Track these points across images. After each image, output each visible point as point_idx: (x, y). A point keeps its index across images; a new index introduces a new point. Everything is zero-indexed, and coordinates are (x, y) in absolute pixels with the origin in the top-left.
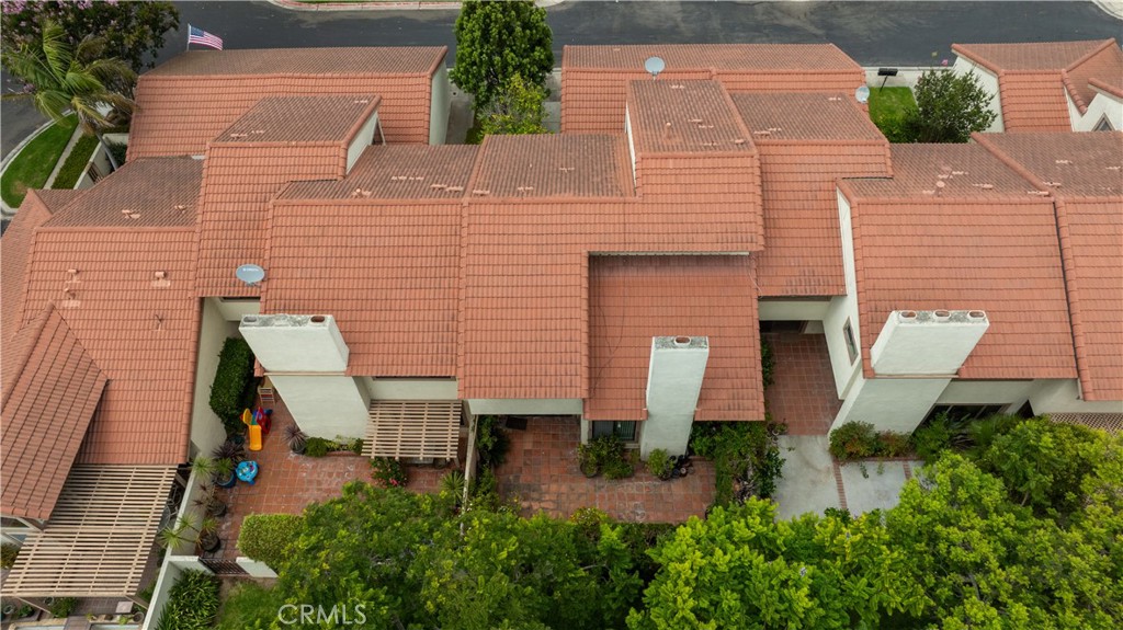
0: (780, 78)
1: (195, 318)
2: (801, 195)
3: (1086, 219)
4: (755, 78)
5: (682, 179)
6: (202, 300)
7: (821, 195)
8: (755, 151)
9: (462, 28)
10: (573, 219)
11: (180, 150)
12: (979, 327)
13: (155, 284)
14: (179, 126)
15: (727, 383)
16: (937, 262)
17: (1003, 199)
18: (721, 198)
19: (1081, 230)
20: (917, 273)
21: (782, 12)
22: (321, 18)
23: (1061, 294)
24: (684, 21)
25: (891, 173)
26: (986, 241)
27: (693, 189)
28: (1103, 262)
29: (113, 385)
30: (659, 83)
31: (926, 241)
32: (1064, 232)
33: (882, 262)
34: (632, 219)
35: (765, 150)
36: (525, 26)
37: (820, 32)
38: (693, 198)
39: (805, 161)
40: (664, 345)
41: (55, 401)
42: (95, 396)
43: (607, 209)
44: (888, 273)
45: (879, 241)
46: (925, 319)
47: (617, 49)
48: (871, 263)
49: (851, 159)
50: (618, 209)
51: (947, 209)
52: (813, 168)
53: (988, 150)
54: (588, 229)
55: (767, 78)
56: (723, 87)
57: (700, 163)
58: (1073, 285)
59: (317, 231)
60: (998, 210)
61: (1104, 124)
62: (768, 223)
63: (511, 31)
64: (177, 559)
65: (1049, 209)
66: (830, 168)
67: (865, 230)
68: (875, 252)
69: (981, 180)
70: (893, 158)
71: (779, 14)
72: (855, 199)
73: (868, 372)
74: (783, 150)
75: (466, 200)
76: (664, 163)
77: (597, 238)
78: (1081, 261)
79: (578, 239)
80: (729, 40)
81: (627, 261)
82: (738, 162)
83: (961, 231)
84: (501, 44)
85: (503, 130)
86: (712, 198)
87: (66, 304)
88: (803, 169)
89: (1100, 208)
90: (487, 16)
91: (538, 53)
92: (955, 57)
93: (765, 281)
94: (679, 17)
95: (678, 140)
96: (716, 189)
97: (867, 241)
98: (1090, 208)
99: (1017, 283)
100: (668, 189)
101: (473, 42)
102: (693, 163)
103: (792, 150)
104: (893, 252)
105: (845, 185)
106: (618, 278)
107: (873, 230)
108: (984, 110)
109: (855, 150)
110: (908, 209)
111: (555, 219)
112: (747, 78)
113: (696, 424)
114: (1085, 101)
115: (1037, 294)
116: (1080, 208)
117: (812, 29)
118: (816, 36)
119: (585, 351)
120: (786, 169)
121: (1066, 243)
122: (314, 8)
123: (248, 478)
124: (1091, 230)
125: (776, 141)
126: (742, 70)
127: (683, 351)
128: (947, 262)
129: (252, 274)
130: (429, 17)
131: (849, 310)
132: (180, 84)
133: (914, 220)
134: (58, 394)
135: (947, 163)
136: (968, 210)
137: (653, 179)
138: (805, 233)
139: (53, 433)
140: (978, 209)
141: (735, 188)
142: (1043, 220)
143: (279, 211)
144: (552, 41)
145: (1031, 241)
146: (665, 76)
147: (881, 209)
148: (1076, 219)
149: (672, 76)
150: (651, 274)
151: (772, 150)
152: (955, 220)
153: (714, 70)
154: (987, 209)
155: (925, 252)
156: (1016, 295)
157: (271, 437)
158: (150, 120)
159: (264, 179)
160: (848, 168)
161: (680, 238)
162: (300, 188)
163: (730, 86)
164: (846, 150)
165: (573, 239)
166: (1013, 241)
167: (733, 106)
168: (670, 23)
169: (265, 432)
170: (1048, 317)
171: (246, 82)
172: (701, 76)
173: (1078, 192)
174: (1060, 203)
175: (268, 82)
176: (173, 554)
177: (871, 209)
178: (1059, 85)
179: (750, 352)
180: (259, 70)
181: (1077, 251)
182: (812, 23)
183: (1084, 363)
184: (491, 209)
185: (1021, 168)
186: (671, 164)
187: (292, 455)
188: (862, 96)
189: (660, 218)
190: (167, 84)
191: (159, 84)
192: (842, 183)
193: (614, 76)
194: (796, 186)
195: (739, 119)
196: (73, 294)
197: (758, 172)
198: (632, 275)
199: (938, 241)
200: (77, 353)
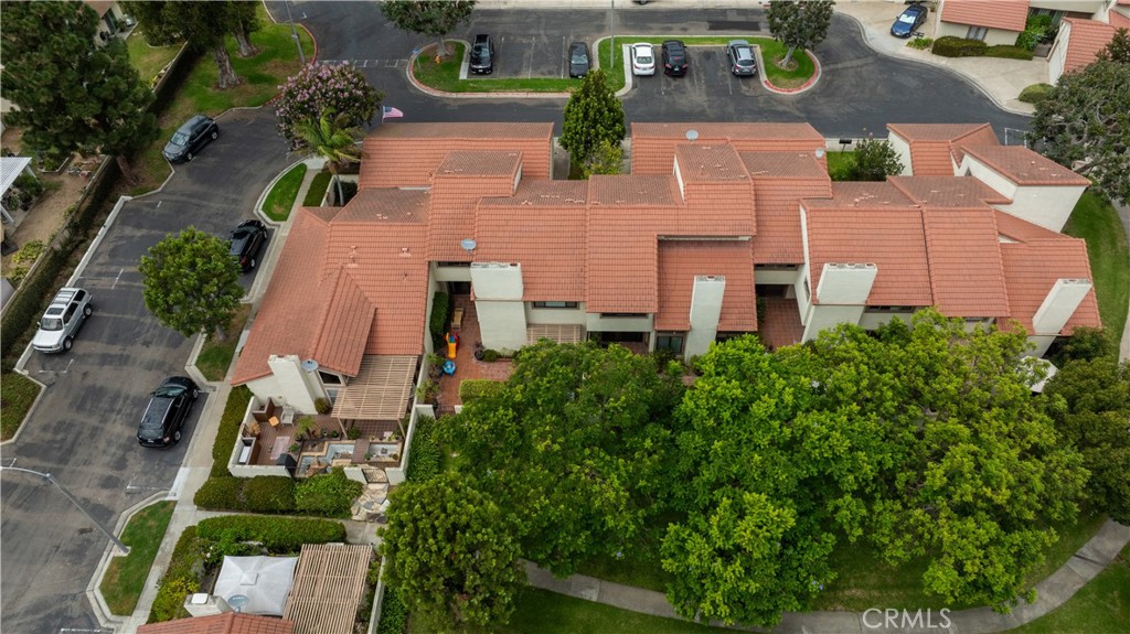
0: (771, 143)
1: (426, 273)
2: (779, 208)
3: (938, 220)
4: (754, 143)
5: (710, 196)
6: (429, 262)
7: (791, 208)
8: (751, 181)
9: (569, 111)
10: (649, 217)
11: (392, 184)
12: (871, 272)
13: (401, 255)
14: (391, 169)
15: (736, 311)
16: (855, 243)
17: (893, 208)
18: (733, 207)
19: (935, 225)
20: (843, 248)
21: (776, 101)
22: (459, 103)
23: (925, 260)
24: (709, 107)
25: (831, 195)
26: (883, 231)
27: (716, 201)
28: (947, 243)
29: (379, 311)
30: (695, 146)
31: (849, 231)
32: (926, 227)
33: (823, 243)
34: (682, 217)
35: (758, 182)
36: (610, 110)
37: (803, 115)
38: (716, 207)
39: (781, 189)
40: (702, 280)
41: (350, 317)
42: (371, 316)
43: (668, 212)
44: (827, 248)
45: (821, 231)
46: (842, 267)
47: (666, 125)
48: (817, 243)
49: (808, 188)
50: (675, 212)
51: (861, 214)
52: (786, 193)
53: (894, 186)
54: (657, 222)
55: (763, 143)
56: (735, 148)
57: (720, 187)
58: (930, 255)
59: (503, 223)
60: (889, 214)
61: (969, 173)
62: (759, 223)
63: (602, 114)
64: (419, 406)
65: (919, 214)
66: (796, 193)
67: (814, 225)
68: (819, 236)
69: (885, 199)
70: (833, 187)
71: (774, 103)
72: (808, 208)
73: (816, 303)
74: (769, 183)
75: (588, 206)
76: (700, 187)
77: (663, 228)
78: (935, 242)
79: (652, 228)
80: (740, 120)
81: (678, 243)
82: (742, 187)
83: (868, 226)
84: (595, 122)
85: (597, 172)
86: (727, 207)
87: (349, 265)
88: (780, 193)
89: (946, 214)
90: (588, 104)
91: (618, 127)
92: (888, 132)
93: (757, 255)
94: (706, 104)
95: (706, 176)
96: (729, 201)
97: (815, 231)
98: (940, 214)
99: (900, 255)
100: (702, 201)
101: (577, 120)
102: (716, 187)
103: (773, 182)
104: (829, 237)
105: (804, 202)
106: (674, 252)
107: (819, 225)
108: (898, 163)
109: (811, 183)
110: (839, 214)
111: (638, 217)
112: (750, 143)
113: (719, 332)
114: (960, 160)
115: (912, 261)
116: (936, 214)
117: (797, 113)
118: (799, 118)
119: (656, 287)
120: (770, 193)
121: (927, 233)
122: (454, 95)
123: (451, 371)
124: (941, 225)
125: (765, 177)
126: (747, 138)
127: (711, 282)
128: (861, 243)
129: (469, 244)
130: (535, 103)
131: (806, 272)
132: (390, 143)
133: (842, 220)
134: (351, 313)
135: (867, 191)
136: (873, 214)
137: (693, 196)
138: (780, 229)
139: (353, 333)
140: (879, 214)
141: (740, 201)
142: (915, 220)
143: (482, 212)
144: (625, 120)
145: (909, 232)
146: (697, 142)
147: (823, 214)
148: (933, 220)
149: (702, 142)
150: (692, 250)
151: (763, 182)
152: (865, 220)
153: (729, 138)
154: (884, 214)
155: (848, 237)
156: (899, 261)
157: (461, 351)
158: (371, 165)
159: (467, 196)
160: (807, 193)
161: (709, 228)
162: (489, 200)
163: (740, 148)
164: (806, 183)
165: (649, 228)
166: (898, 232)
167: (740, 158)
168: (701, 109)
169: (457, 348)
170: (917, 273)
171: (432, 143)
172: (721, 142)
173: (936, 206)
174: (924, 211)
175: (447, 143)
176: (418, 403)
177: (817, 214)
178: (947, 149)
179: (749, 294)
180: (437, 136)
181: (934, 237)
182: (798, 109)
183: (935, 297)
184: (602, 212)
185: (909, 194)
186: (704, 187)
187: (474, 360)
188: (820, 154)
189: (698, 217)
190: (382, 143)
191: (377, 143)
192: (803, 201)
193: (666, 142)
194: (776, 203)
195: (743, 165)
196: (354, 260)
197: (753, 192)
198: (682, 251)
199: (855, 231)
200: (358, 292)
